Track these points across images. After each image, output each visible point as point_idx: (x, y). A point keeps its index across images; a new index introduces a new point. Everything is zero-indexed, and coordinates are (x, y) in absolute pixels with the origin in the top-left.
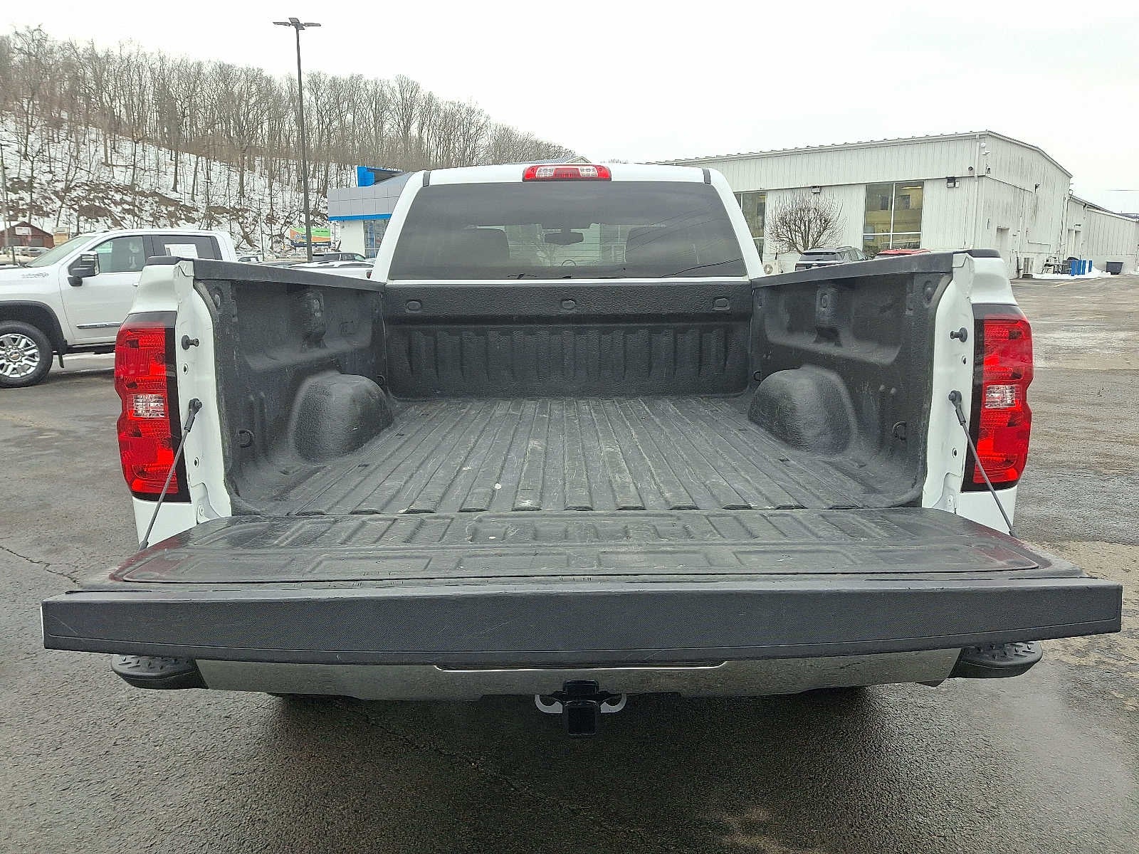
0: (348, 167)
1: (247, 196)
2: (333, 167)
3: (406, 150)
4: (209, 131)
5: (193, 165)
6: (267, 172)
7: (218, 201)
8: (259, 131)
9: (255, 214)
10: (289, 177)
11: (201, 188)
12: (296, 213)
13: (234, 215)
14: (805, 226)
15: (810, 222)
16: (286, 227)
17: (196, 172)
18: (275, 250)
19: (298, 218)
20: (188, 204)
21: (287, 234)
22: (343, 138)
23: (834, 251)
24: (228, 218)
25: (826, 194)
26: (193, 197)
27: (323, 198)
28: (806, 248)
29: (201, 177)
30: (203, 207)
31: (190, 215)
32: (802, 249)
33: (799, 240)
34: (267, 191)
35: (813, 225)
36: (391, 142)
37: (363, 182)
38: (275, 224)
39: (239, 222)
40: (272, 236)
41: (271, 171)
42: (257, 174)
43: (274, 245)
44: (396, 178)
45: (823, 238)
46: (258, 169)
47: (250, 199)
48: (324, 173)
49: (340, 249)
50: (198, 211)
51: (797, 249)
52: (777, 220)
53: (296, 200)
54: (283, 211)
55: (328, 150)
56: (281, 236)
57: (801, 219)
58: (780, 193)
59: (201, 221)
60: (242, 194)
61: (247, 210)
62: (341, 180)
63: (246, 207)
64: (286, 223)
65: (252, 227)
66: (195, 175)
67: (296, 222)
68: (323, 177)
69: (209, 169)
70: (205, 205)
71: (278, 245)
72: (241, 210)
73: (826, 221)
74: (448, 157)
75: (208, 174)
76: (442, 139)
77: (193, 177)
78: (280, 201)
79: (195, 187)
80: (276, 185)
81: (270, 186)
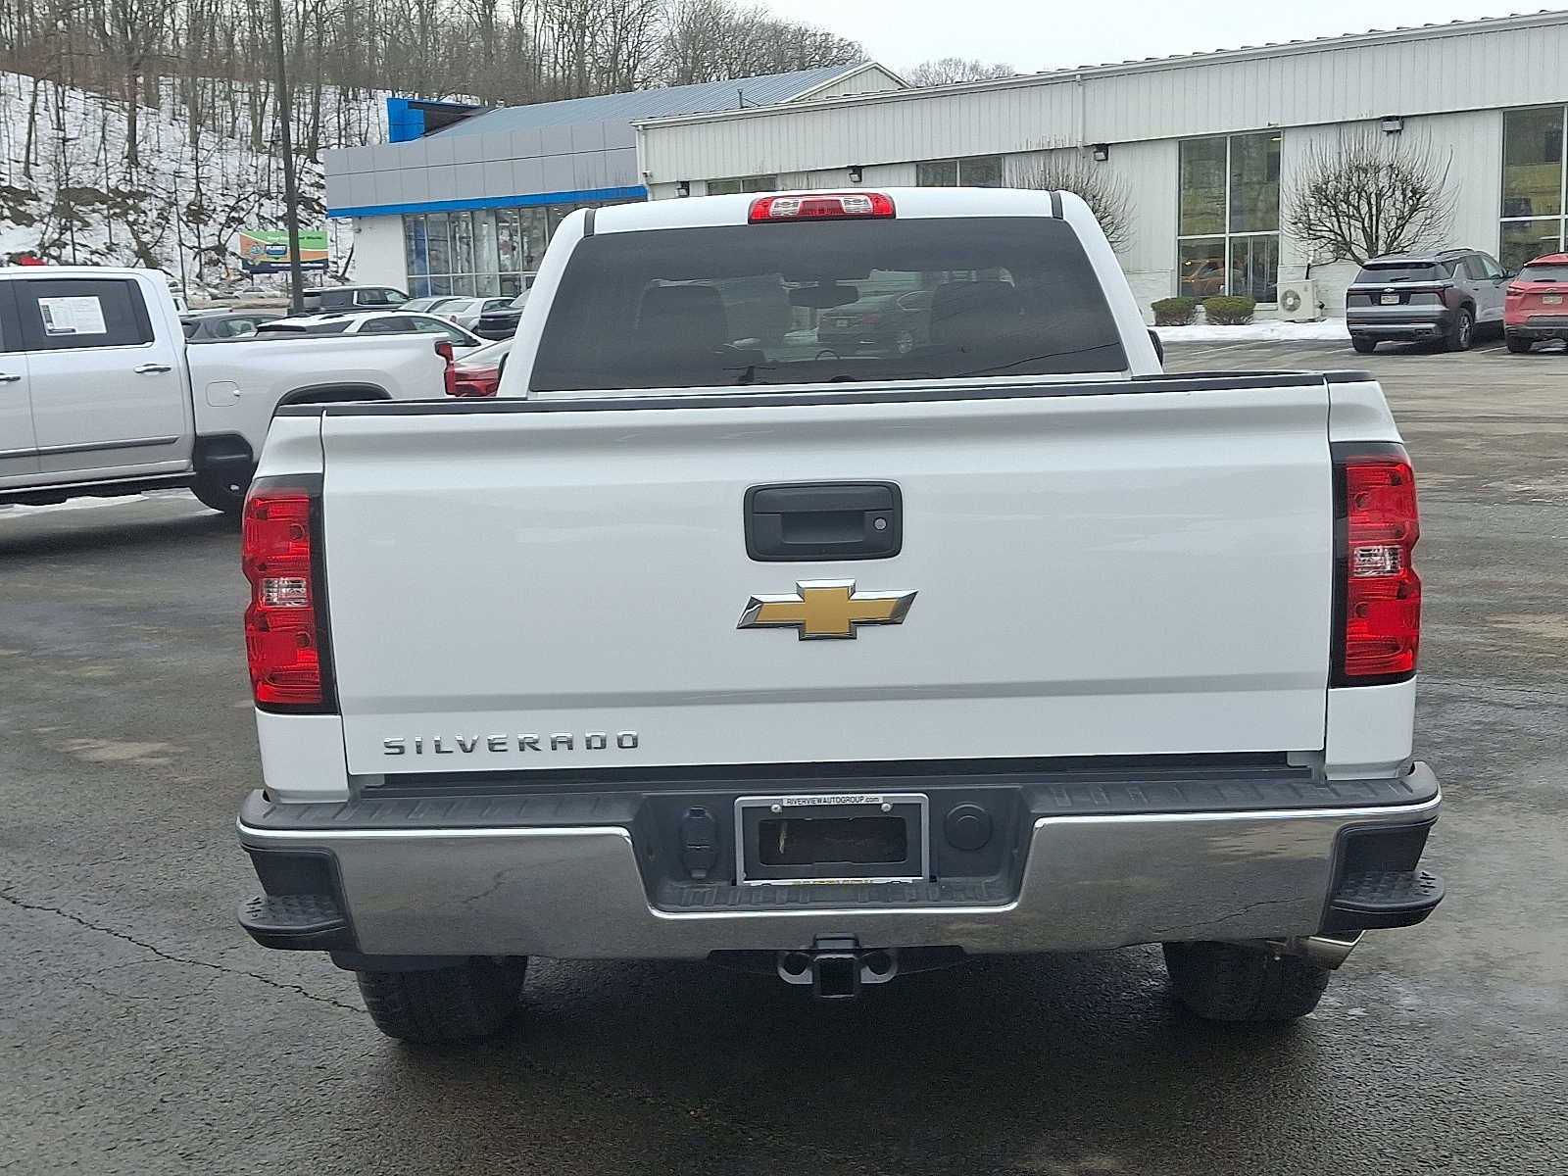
0: (362, 94)
1: (144, 163)
2: (330, 95)
3: (489, 55)
4: (60, 24)
5: (28, 100)
6: (186, 110)
7: (83, 176)
8: (168, 21)
9: (162, 204)
10: (235, 119)
11: (44, 150)
12: (251, 199)
13: (115, 205)
14: (1369, 203)
15: (1379, 196)
16: (231, 230)
17: (32, 114)
18: (208, 280)
19: (256, 210)
20: (17, 185)
21: (234, 244)
22: (350, 32)
23: (1432, 260)
24: (106, 212)
25: (1414, 135)
26: (27, 168)
27: (308, 164)
28: (1372, 251)
29: (45, 126)
30: (50, 190)
31: (22, 209)
32: (1363, 255)
33: (1358, 236)
34: (188, 153)
35: (1386, 204)
36: (456, 36)
37: (400, 131)
38: (206, 225)
39: (127, 222)
40: (199, 251)
41: (194, 109)
42: (165, 116)
43: (205, 270)
44: (474, 120)
45: (1410, 230)
46: (166, 104)
47: (152, 172)
48: (309, 109)
49: (347, 275)
50: (39, 200)
51: (1353, 254)
52: (1307, 192)
53: (252, 170)
54: (223, 195)
55: (319, 58)
56: (221, 249)
57: (1360, 190)
58: (1314, 134)
59: (46, 220)
60: (133, 158)
61: (145, 195)
62: (348, 124)
63: (141, 189)
64: (230, 220)
65: (158, 232)
66: (32, 120)
67: (253, 219)
68: (308, 117)
69: (61, 108)
70: (53, 185)
71: (213, 269)
72: (131, 194)
73: (1414, 194)
74: (581, 65)
75: (58, 119)
76: (566, 27)
77: (27, 125)
78: (217, 172)
79: (32, 147)
80: (207, 140)
81: (195, 141)
